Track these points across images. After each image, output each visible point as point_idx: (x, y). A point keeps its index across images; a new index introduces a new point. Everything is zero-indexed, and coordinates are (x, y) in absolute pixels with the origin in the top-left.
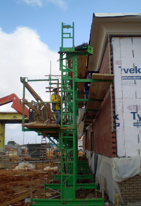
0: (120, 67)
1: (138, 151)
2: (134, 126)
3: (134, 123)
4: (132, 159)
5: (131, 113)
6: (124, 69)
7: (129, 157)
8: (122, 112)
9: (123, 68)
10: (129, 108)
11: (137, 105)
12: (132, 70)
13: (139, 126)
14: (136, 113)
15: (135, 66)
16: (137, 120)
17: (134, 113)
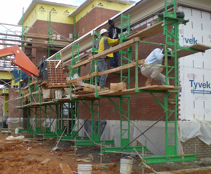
0: (182, 36)
1: (193, 115)
2: (192, 93)
3: (192, 90)
4: (192, 122)
5: (190, 80)
6: (185, 39)
7: (189, 120)
8: (183, 80)
9: (185, 37)
10: (188, 76)
11: (194, 74)
12: (191, 40)
13: (195, 93)
14: (193, 81)
15: (193, 37)
16: (194, 88)
17: (192, 81)
